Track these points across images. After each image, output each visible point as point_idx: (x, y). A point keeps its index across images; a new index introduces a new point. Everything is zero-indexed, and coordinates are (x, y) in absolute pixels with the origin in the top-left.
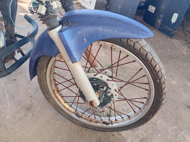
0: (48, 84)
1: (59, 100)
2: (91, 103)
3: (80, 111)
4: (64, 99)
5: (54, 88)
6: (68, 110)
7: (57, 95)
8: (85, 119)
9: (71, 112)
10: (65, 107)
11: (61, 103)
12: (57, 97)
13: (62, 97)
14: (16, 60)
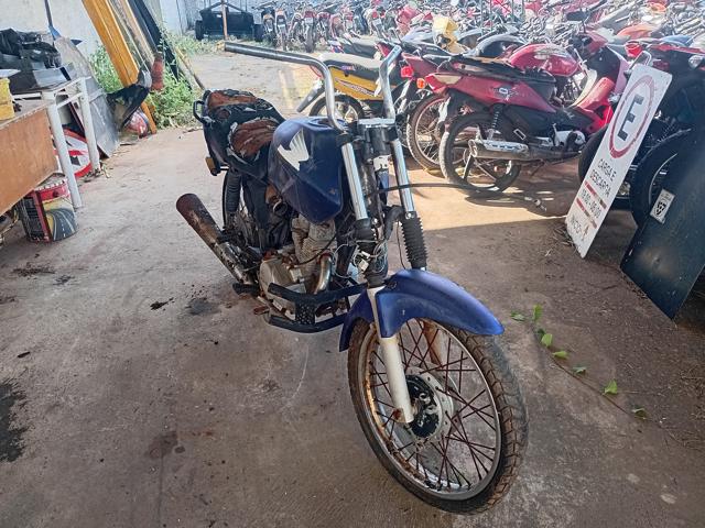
0: (360, 366)
1: (369, 404)
2: (397, 413)
3: (397, 443)
4: (378, 407)
5: (367, 378)
6: (378, 429)
7: (369, 393)
8: (400, 461)
9: (381, 435)
10: (374, 420)
11: (370, 409)
12: (367, 396)
13: (376, 400)
14: (334, 315)
